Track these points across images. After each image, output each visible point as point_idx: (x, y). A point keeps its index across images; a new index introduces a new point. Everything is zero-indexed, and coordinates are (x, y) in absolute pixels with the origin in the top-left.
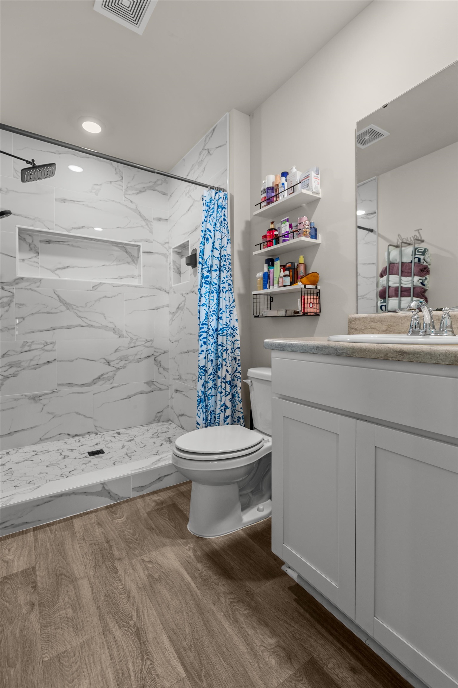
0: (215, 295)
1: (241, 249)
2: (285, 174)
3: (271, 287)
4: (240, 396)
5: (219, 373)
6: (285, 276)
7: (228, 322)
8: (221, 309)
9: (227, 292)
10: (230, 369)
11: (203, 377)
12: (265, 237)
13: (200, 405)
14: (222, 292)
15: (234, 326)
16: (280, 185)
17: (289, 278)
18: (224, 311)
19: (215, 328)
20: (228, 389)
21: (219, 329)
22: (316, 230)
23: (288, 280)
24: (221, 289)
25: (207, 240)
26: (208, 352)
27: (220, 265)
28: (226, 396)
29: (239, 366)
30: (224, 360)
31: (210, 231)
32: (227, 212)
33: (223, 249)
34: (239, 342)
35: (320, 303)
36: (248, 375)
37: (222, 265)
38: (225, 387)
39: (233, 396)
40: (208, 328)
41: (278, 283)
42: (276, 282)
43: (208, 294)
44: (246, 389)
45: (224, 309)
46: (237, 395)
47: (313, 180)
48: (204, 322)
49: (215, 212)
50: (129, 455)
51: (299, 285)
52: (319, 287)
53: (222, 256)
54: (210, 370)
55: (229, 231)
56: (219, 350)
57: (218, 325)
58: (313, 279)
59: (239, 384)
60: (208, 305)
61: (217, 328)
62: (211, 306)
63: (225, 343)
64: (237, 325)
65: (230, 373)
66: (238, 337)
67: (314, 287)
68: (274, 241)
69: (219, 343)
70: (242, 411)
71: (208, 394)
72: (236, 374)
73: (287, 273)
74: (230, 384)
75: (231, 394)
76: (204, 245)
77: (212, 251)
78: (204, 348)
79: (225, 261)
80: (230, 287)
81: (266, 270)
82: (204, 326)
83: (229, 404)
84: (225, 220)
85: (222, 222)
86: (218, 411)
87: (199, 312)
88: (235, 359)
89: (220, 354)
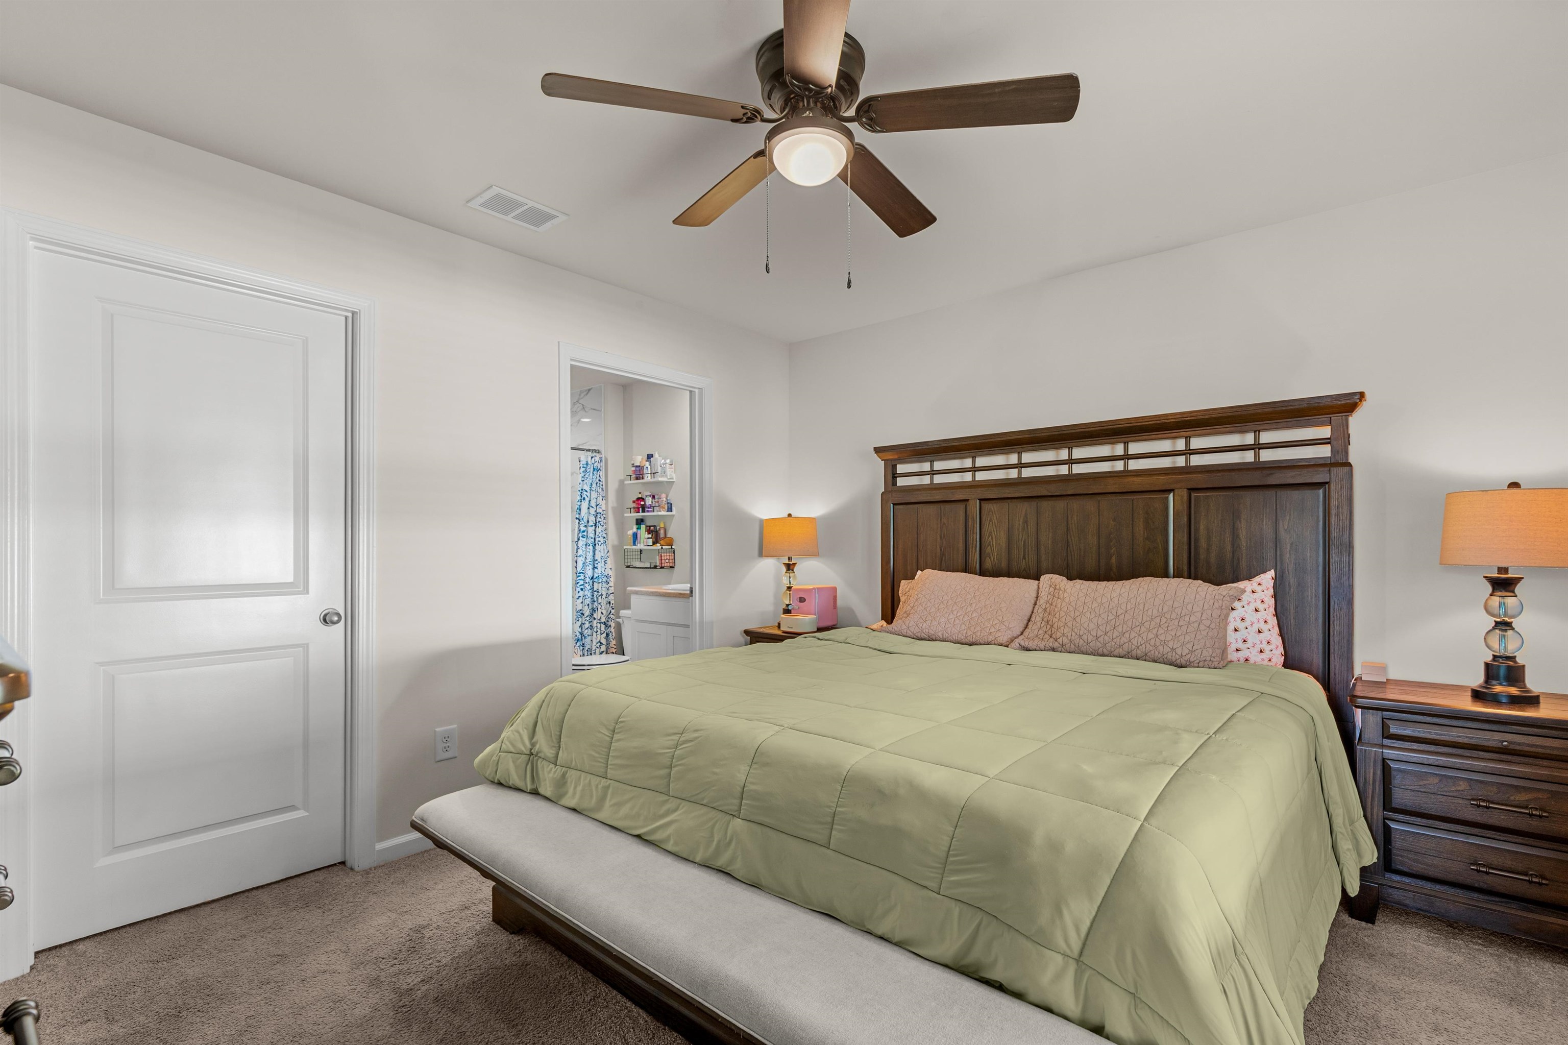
0: (591, 547)
1: (615, 505)
2: (650, 457)
3: (638, 544)
4: (614, 634)
5: (595, 616)
6: (648, 538)
7: (603, 571)
8: (597, 560)
9: (602, 545)
10: (604, 612)
11: (580, 619)
12: (634, 502)
13: (578, 643)
14: (597, 544)
15: (608, 575)
16: (645, 468)
17: (651, 539)
18: (599, 562)
19: (592, 576)
20: (603, 629)
21: (595, 577)
22: (671, 504)
23: (650, 542)
24: (597, 542)
25: (584, 499)
26: (585, 598)
27: (596, 520)
28: (601, 634)
29: (613, 609)
30: (599, 603)
31: (586, 491)
32: (602, 473)
33: (598, 507)
34: (612, 588)
35: (674, 559)
36: (620, 615)
37: (597, 521)
38: (601, 627)
39: (608, 635)
40: (585, 576)
41: (644, 543)
42: (642, 541)
43: (584, 546)
44: (619, 627)
45: (599, 560)
46: (611, 634)
47: (668, 470)
48: (581, 571)
49: (591, 474)
51: (658, 546)
52: (673, 547)
53: (598, 513)
54: (587, 613)
55: (604, 489)
56: (595, 596)
57: (593, 574)
58: (668, 542)
59: (613, 624)
60: (584, 556)
61: (593, 576)
62: (587, 558)
63: (600, 589)
64: (611, 573)
65: (604, 615)
66: (611, 584)
67: (670, 547)
68: (641, 509)
69: (595, 589)
70: (615, 647)
71: (585, 633)
72: (609, 616)
73: (650, 536)
74: (605, 624)
75: (605, 633)
76: (581, 502)
77: (589, 508)
78: (581, 593)
79: (600, 518)
80: (604, 539)
81: (635, 530)
82: (581, 575)
83: (604, 641)
84: (600, 480)
85: (597, 483)
86: (594, 648)
87: (576, 562)
88: (610, 603)
89: (595, 599)
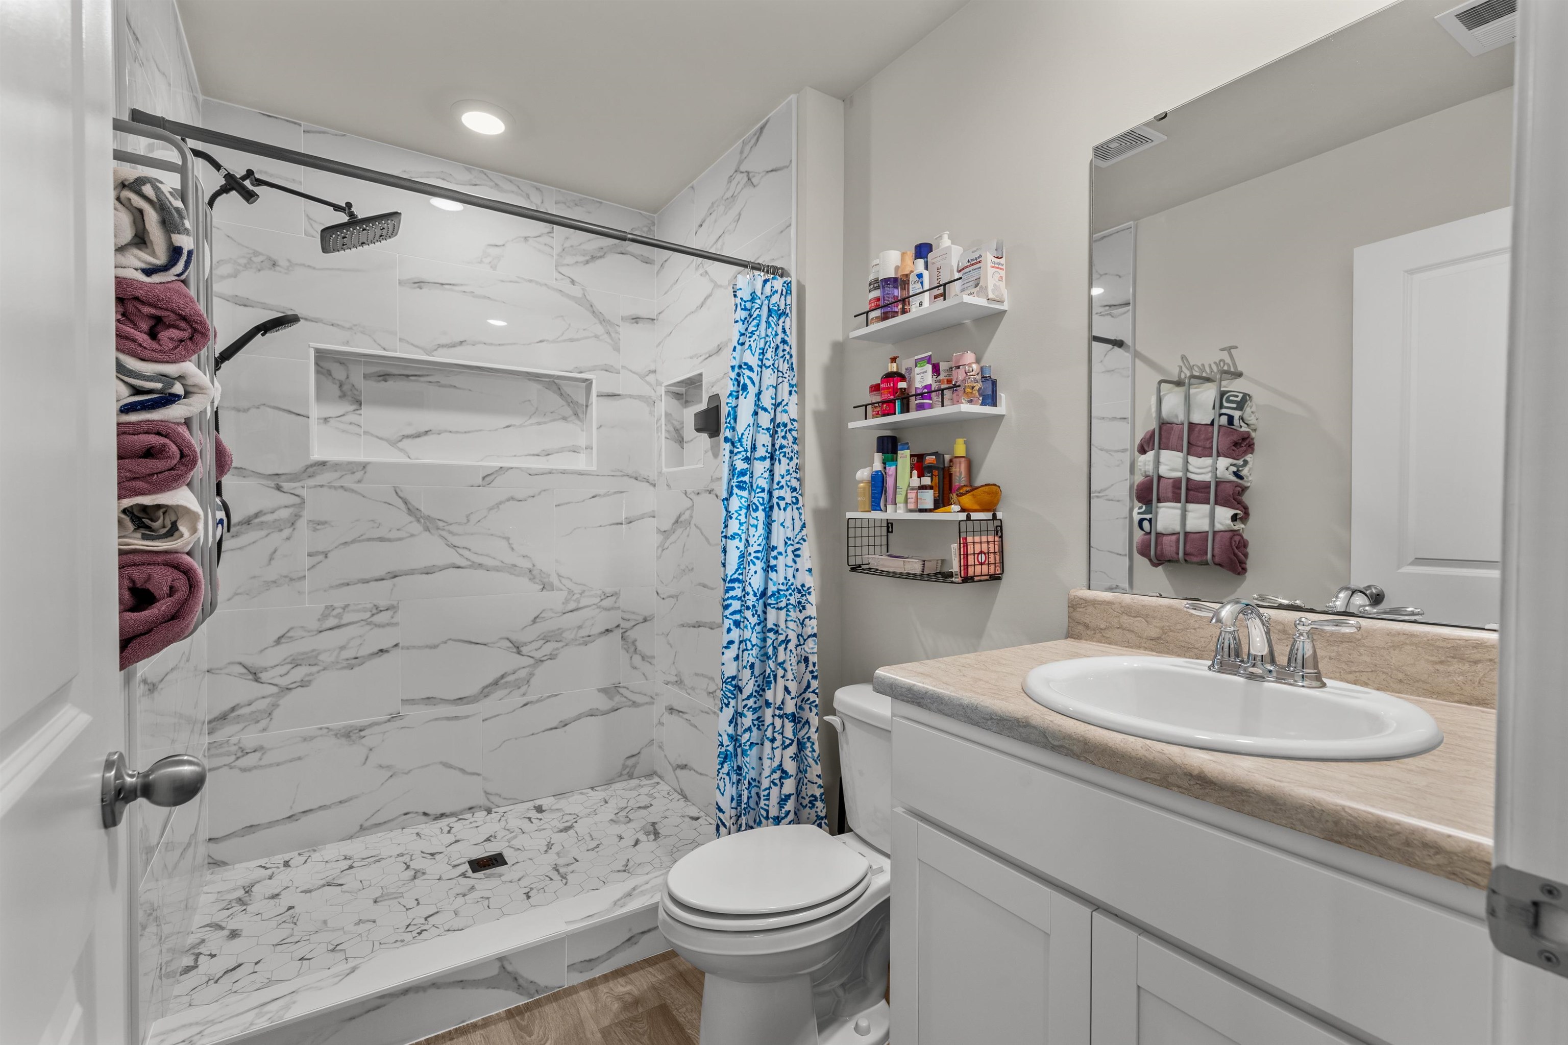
0: (761, 515)
1: (822, 406)
2: (923, 250)
3: (890, 507)
4: (816, 747)
5: (769, 695)
6: (923, 487)
7: (790, 577)
8: (774, 548)
9: (789, 508)
10: (793, 686)
11: (733, 702)
12: (875, 388)
13: (725, 765)
14: (776, 507)
15: (803, 586)
16: (913, 278)
17: (931, 492)
18: (780, 553)
19: (761, 589)
20: (789, 733)
21: (769, 593)
22: (994, 383)
23: (928, 498)
24: (775, 500)
25: (745, 388)
26: (743, 646)
27: (773, 445)
28: (785, 748)
29: (815, 677)
30: (780, 664)
31: (751, 369)
32: (791, 323)
33: (779, 409)
34: (814, 622)
35: (1002, 552)
36: (835, 705)
37: (777, 447)
38: (783, 726)
39: (801, 746)
40: (744, 590)
41: (906, 502)
42: (900, 498)
43: (744, 511)
44: (831, 738)
45: (781, 548)
46: (808, 745)
47: (990, 271)
48: (736, 576)
49: (763, 325)
50: (562, 870)
51: (953, 513)
52: (999, 515)
53: (778, 426)
54: (749, 687)
55: (794, 366)
56: (769, 642)
57: (766, 583)
58: (986, 498)
59: (815, 721)
60: (743, 536)
61: (766, 589)
62: (751, 541)
63: (782, 625)
64: (810, 581)
65: (793, 695)
66: (811, 610)
67: (989, 515)
68: (898, 403)
69: (770, 625)
70: (820, 782)
71: (743, 741)
72: (807, 695)
73: (927, 481)
74: (793, 721)
75: (795, 743)
76: (737, 398)
77: (756, 413)
78: (735, 634)
79: (784, 437)
80: (795, 494)
81: (878, 466)
82: (736, 585)
83: (790, 767)
84: (784, 342)
85: (777, 347)
86: (765, 783)
87: (725, 551)
88: (806, 660)
89: (770, 651)
